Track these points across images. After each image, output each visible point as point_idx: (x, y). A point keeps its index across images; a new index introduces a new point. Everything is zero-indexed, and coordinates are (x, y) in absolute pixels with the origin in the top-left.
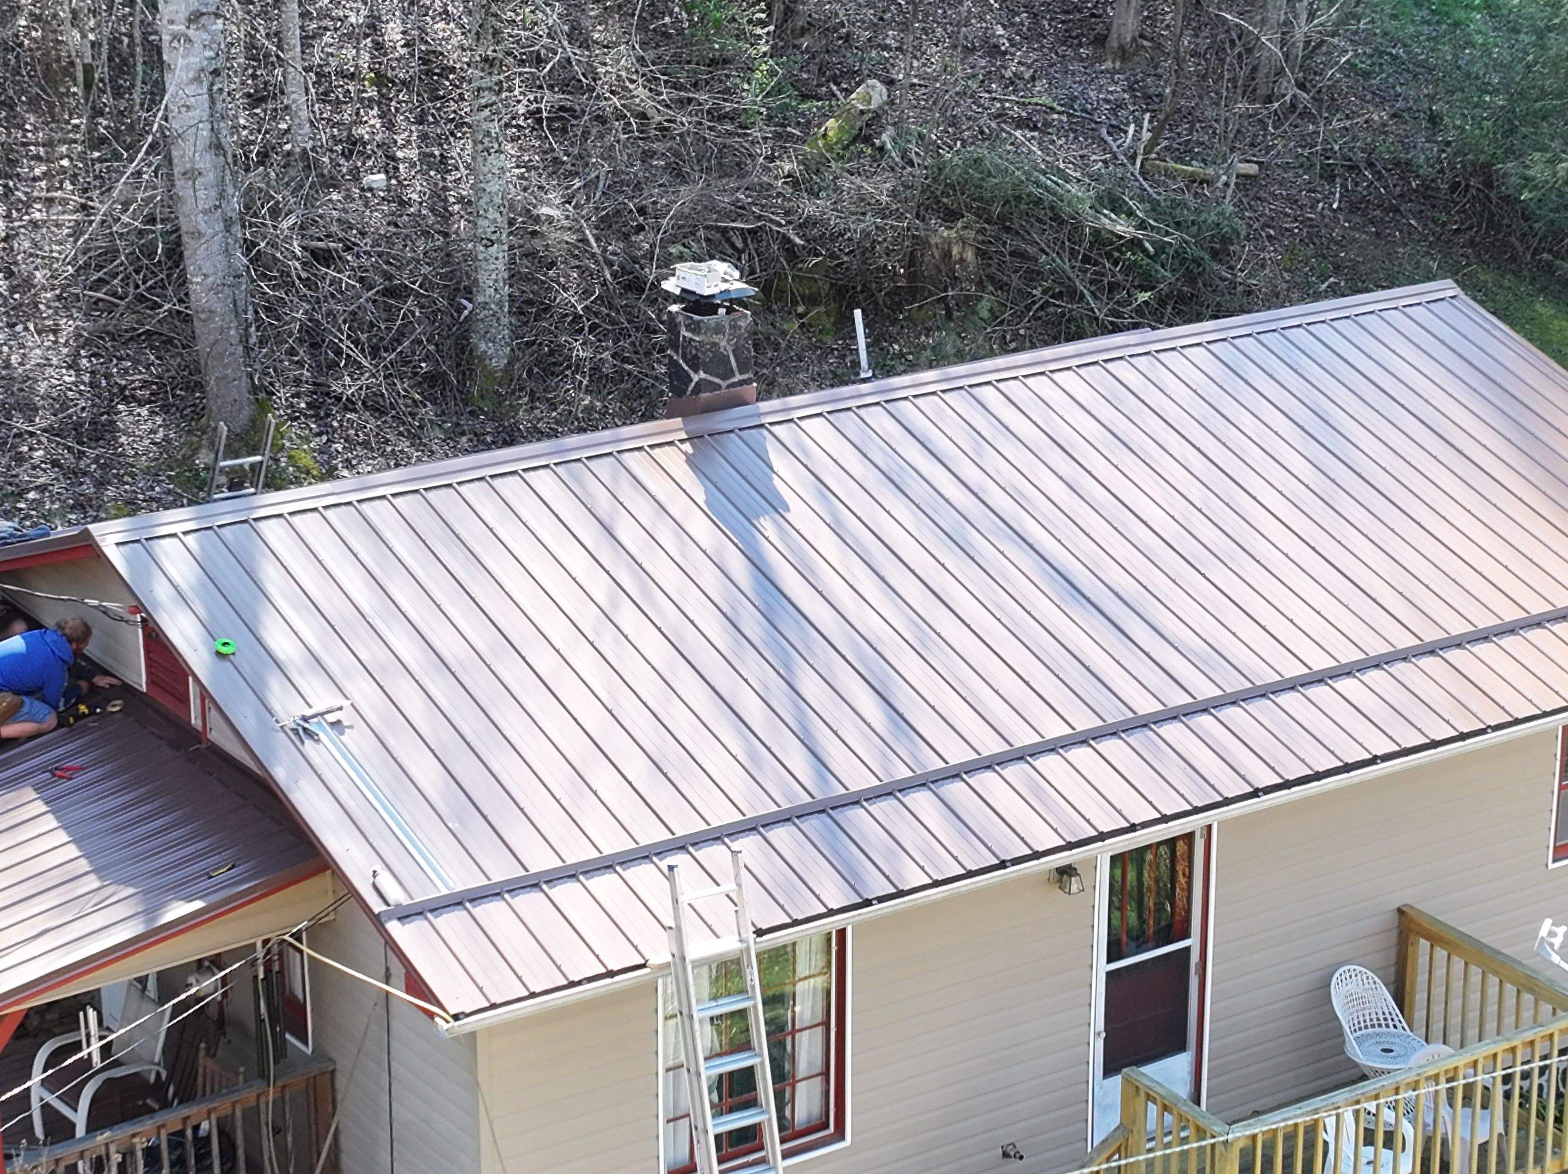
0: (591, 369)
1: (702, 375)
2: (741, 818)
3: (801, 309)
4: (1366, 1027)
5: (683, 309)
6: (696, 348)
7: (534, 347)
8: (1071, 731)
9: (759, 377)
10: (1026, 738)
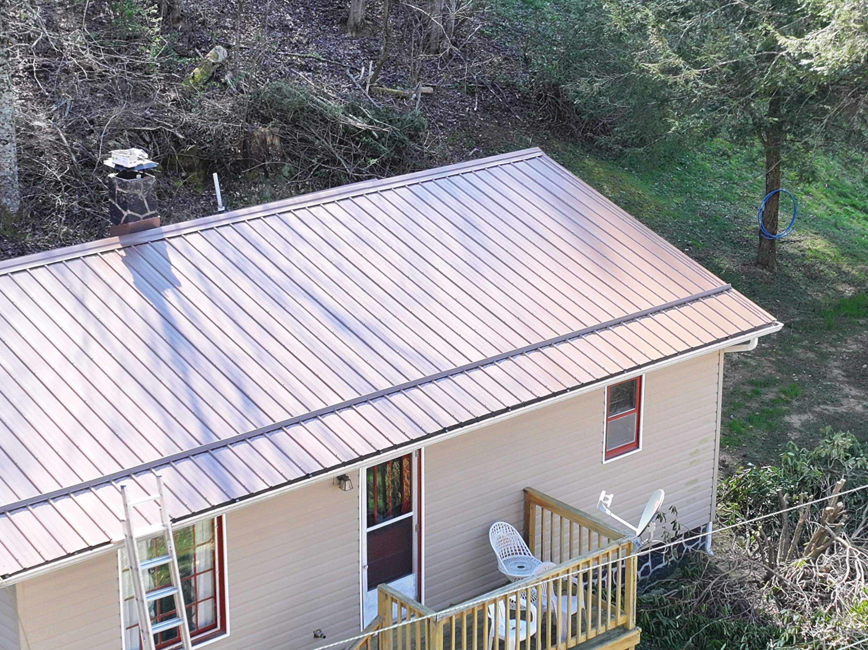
0: (66, 211)
1: (129, 212)
2: (161, 457)
3: (184, 174)
4: (509, 555)
5: (117, 176)
6: (125, 197)
7: (34, 200)
8: (342, 401)
9: (162, 213)
10: (319, 406)
